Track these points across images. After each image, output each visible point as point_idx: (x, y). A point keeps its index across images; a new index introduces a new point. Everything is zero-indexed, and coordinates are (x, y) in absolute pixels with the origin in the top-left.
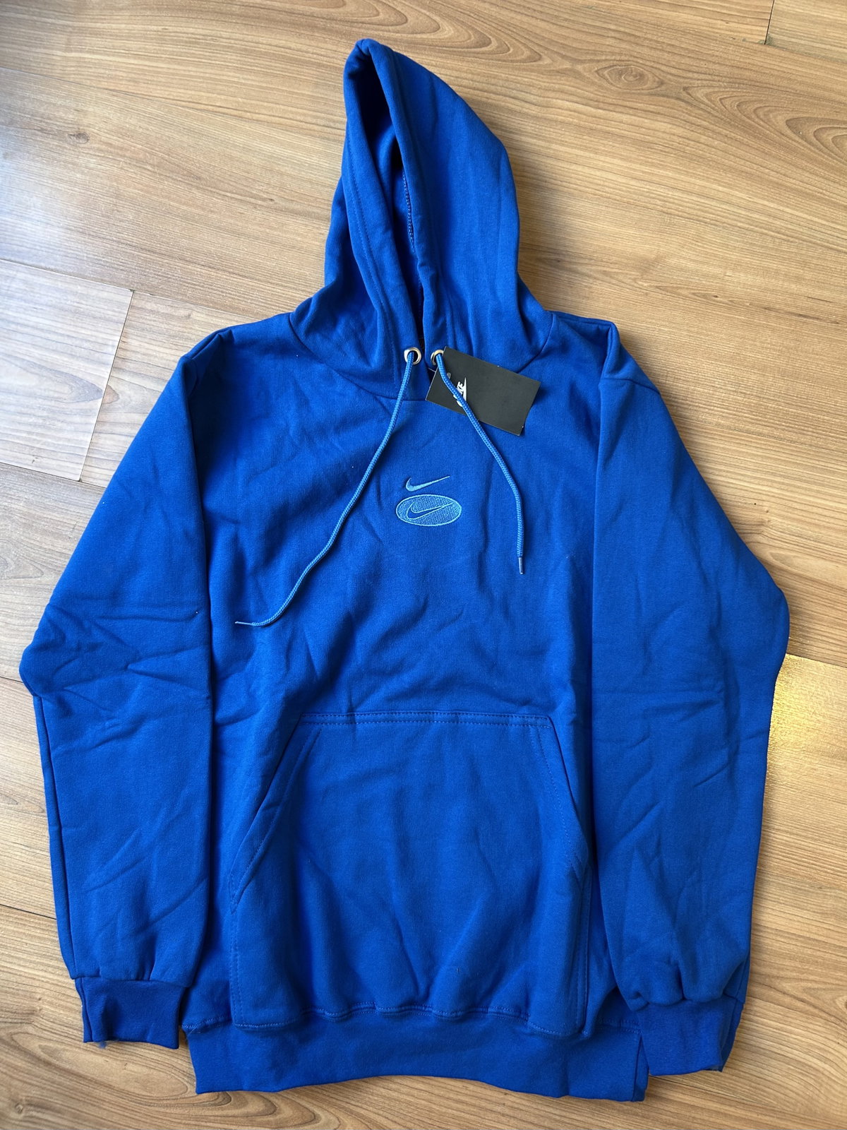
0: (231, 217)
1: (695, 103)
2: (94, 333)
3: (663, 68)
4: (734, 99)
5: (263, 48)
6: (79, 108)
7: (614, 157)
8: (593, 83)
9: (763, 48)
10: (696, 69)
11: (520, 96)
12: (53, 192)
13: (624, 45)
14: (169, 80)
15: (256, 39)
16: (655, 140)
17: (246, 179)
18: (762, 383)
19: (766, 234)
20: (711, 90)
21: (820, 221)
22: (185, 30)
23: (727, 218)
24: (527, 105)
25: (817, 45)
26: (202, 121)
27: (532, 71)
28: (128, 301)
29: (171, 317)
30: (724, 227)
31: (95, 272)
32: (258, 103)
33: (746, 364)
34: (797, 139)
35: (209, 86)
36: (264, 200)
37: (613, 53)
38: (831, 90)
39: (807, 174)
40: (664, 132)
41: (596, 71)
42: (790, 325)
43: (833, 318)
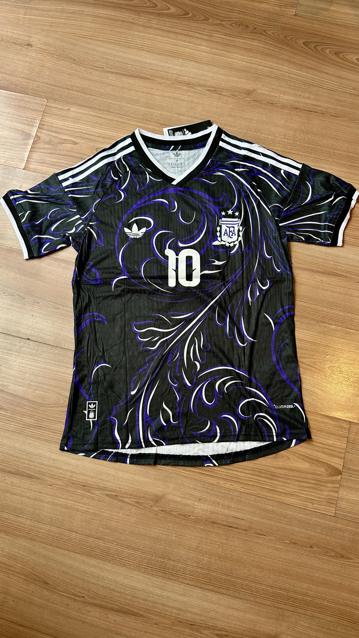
0: (87, 74)
1: (268, 36)
2: (31, 115)
3: (256, 23)
4: (282, 35)
5: (100, 15)
6: (29, 35)
7: (237, 54)
8: (229, 28)
9: (294, 17)
10: (268, 24)
11: (201, 33)
12: (18, 65)
13: (241, 15)
14: (65, 26)
15: (98, 12)
16: (253, 49)
17: (93, 60)
18: (295, 135)
19: (295, 82)
20: (274, 31)
21: (317, 78)
22: (71, 8)
23: (280, 76)
24: (203, 36)
25: (315, 16)
26: (77, 40)
27: (205, 24)
28: (45, 103)
29: (63, 109)
30: (279, 79)
31: (33, 93)
32: (98, 34)
33: (288, 128)
34: (307, 49)
35: (80, 28)
36: (100, 68)
37: (236, 18)
38: (320, 32)
39: (311, 61)
40: (256, 46)
41: (230, 24)
42: (306, 115)
43: (322, 112)
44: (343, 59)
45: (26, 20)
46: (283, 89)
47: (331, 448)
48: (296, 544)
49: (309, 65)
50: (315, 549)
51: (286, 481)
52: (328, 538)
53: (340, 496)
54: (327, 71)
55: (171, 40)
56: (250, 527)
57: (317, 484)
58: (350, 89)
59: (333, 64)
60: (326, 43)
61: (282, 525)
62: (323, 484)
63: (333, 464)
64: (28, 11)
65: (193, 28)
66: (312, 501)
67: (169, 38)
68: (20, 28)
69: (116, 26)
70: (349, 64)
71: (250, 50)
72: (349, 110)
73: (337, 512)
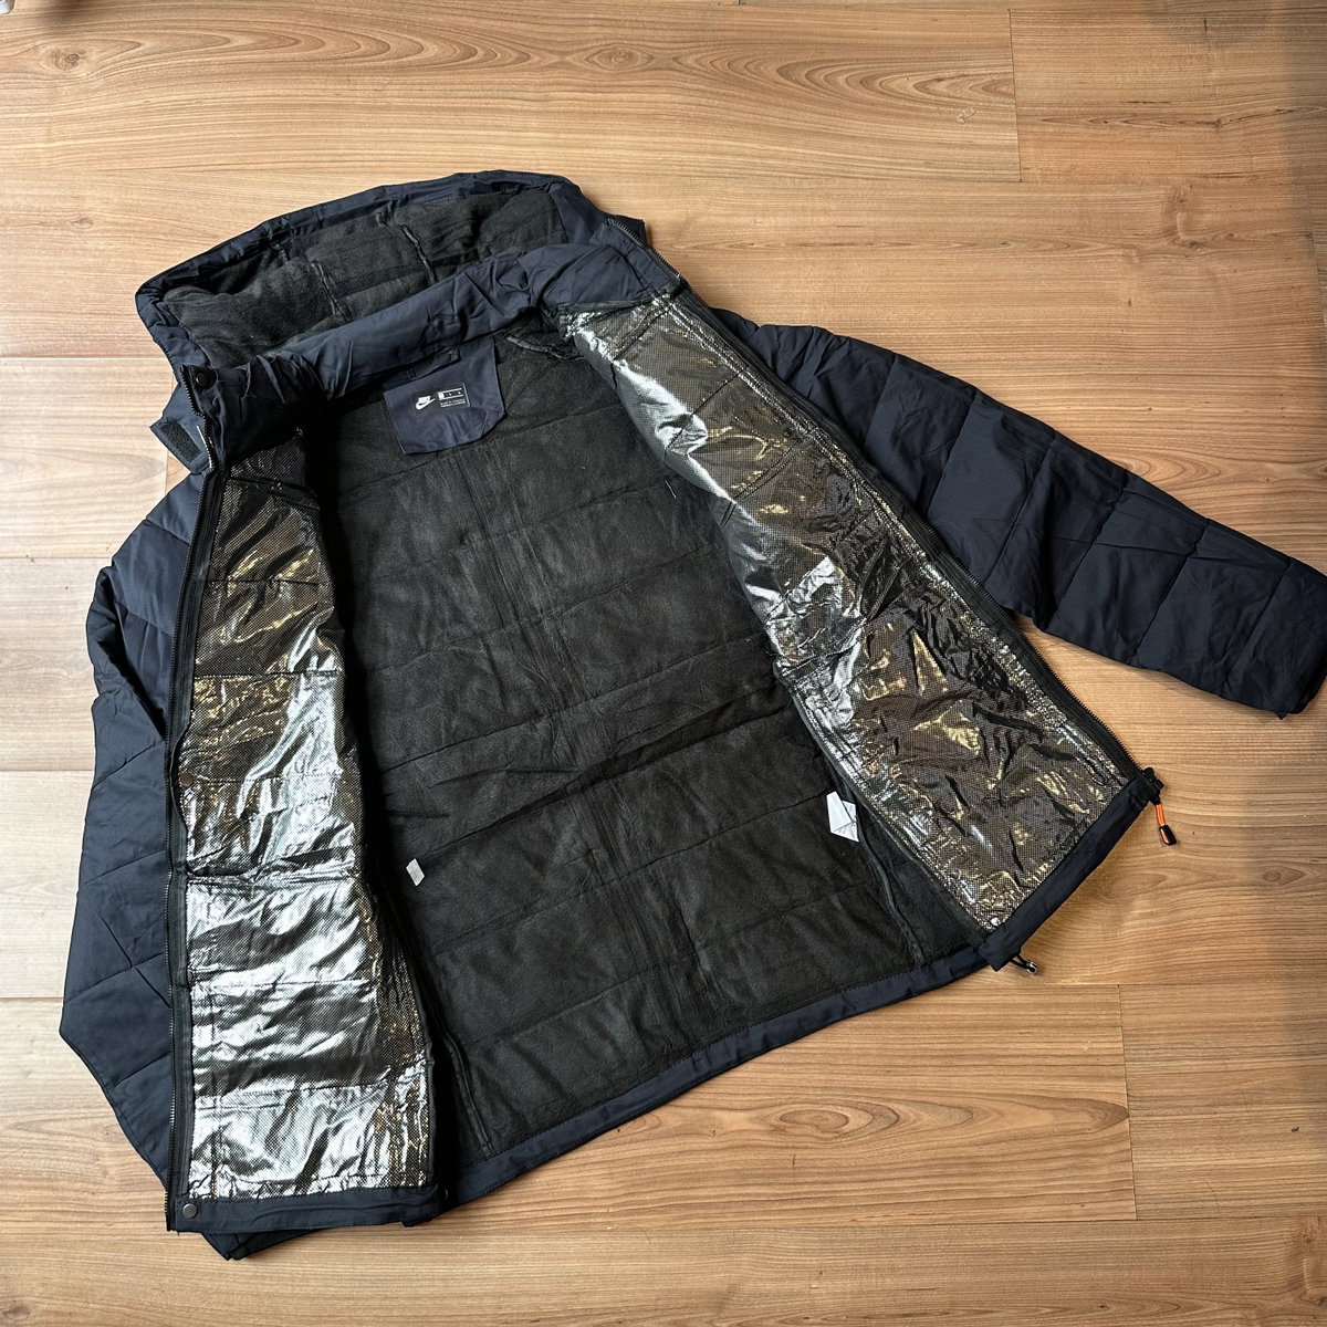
1: (688, 70)
3: (650, 44)
4: (722, 60)
5: (250, 101)
6: (76, 195)
7: (624, 135)
8: (586, 71)
9: (738, 8)
10: (681, 39)
11: (520, 96)
12: (69, 281)
13: (606, 30)
14: (162, 150)
15: (240, 94)
16: (659, 111)
19: (784, 177)
20: (700, 55)
21: (832, 154)
22: (168, 98)
23: (744, 169)
24: (529, 103)
26: (206, 182)
27: (524, 70)
30: (744, 178)
31: (129, 349)
32: (259, 153)
34: (791, 84)
35: (205, 147)
37: (598, 40)
38: (811, 34)
39: (810, 115)
40: (666, 102)
41: (587, 59)
42: (829, 256)
43: (866, 241)
44: (883, 93)
45: (55, 154)
46: (759, 203)
47: (1090, 1061)
48: (1069, 1309)
49: (806, 127)
50: (1114, 1308)
51: (1009, 1168)
52: (1135, 1274)
53: (1138, 1167)
54: (852, 132)
55: (450, 132)
56: (953, 1304)
57: (1079, 1156)
58: (920, 166)
59: (862, 111)
60: (832, 61)
61: (1026, 1276)
62: (1092, 1151)
63: (1103, 1098)
64: (54, 128)
65: (496, 87)
66: (1079, 1199)
67: (441, 126)
68: (46, 180)
69: (296, 123)
70: (902, 103)
71: (654, 117)
72: (928, 220)
73: (1142, 1207)
